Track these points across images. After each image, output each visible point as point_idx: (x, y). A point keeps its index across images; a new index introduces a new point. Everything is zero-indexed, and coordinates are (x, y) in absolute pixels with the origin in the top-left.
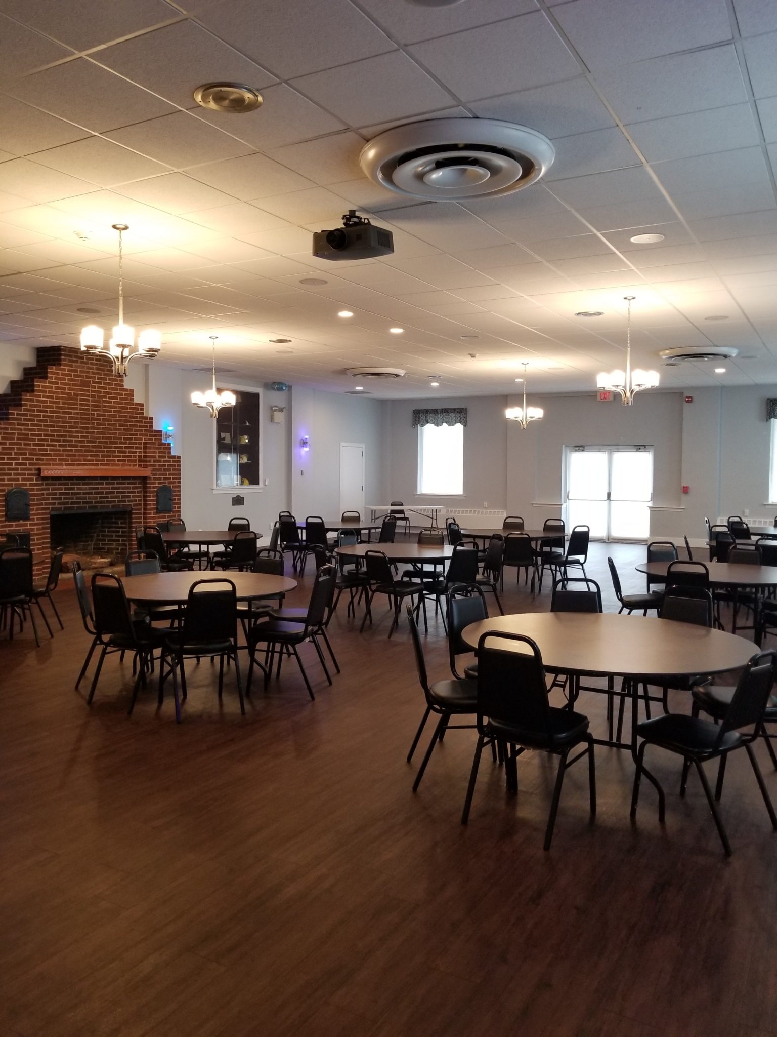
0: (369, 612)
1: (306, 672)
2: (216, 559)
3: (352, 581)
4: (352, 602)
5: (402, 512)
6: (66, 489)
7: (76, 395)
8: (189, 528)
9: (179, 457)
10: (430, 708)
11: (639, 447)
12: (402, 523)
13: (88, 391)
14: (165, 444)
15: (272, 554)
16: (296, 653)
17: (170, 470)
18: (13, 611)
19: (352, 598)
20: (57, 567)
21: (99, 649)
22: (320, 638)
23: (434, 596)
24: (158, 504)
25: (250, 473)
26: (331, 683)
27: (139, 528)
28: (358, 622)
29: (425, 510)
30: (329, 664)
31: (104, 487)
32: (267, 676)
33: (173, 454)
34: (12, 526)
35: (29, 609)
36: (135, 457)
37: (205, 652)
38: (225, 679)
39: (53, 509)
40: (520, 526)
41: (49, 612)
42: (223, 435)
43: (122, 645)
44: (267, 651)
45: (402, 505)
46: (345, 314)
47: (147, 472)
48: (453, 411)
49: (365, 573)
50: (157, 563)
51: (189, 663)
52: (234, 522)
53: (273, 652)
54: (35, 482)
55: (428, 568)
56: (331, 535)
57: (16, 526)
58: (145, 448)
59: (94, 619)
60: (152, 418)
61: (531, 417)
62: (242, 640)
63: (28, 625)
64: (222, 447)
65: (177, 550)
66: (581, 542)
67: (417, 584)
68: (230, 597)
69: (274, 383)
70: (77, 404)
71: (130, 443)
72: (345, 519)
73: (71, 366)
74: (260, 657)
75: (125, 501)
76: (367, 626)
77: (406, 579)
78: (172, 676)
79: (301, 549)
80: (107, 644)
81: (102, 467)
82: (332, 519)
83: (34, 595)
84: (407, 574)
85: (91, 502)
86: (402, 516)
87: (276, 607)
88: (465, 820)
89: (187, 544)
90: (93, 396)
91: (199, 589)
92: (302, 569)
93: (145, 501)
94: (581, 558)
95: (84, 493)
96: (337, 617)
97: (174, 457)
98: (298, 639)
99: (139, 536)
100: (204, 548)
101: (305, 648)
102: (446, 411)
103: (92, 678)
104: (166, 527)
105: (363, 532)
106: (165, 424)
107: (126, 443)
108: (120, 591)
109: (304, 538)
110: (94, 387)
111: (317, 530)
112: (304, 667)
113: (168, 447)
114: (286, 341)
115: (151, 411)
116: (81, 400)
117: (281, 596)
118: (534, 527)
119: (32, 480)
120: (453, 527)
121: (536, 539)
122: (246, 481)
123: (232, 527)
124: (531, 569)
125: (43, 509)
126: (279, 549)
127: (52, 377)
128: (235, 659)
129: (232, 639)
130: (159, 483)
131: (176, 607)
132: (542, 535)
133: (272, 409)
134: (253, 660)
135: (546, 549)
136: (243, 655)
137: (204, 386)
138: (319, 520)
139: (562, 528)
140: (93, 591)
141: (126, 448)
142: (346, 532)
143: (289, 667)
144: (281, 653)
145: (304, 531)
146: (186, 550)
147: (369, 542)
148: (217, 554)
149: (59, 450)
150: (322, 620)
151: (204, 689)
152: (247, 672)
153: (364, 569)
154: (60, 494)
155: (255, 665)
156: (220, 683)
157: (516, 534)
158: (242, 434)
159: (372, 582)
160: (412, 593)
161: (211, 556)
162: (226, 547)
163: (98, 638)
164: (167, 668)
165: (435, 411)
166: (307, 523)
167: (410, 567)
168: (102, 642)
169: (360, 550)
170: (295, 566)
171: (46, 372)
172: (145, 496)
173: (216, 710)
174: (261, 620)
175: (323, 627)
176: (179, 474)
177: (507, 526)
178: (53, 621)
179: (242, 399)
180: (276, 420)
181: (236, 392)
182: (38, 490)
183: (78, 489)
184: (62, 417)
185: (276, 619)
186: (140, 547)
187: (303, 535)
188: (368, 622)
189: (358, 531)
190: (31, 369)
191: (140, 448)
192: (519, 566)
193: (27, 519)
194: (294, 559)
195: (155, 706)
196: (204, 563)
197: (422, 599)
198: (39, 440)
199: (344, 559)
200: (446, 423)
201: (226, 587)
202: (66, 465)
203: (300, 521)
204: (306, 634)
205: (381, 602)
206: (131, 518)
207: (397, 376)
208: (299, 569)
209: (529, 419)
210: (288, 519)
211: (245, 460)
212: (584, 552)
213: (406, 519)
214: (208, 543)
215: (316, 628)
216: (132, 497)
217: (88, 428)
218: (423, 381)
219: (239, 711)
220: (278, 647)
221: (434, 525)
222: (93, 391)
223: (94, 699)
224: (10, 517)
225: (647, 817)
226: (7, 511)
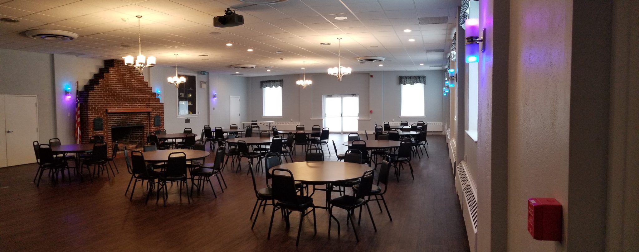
0: (239, 165)
1: (214, 188)
2: (179, 145)
3: (232, 153)
4: (233, 161)
5: (256, 124)
6: (118, 117)
7: (121, 79)
8: (167, 132)
9: (163, 104)
10: (258, 199)
11: (353, 95)
12: (257, 129)
13: (125, 77)
14: (157, 98)
15: (201, 142)
16: (209, 180)
17: (159, 109)
18: (99, 166)
19: (233, 159)
20: (116, 149)
21: (134, 180)
22: (219, 175)
23: (264, 158)
24: (155, 123)
25: (192, 109)
26: (223, 192)
27: (147, 133)
28: (235, 169)
29: (266, 123)
30: (223, 185)
31: (133, 116)
32: (199, 190)
33: (160, 102)
34: (96, 133)
35: (106, 165)
36: (145, 104)
37: (174, 180)
38: (182, 191)
39: (112, 126)
40: (303, 129)
41: (113, 166)
42: (181, 94)
43: (143, 178)
44: (199, 180)
45: (256, 121)
46: (229, 45)
47: (150, 110)
48: (277, 81)
49: (238, 150)
50: (156, 147)
51: (169, 184)
52: (186, 130)
53: (201, 180)
54: (105, 115)
55: (263, 147)
56: (225, 134)
57: (98, 133)
58: (149, 100)
59: (132, 168)
60: (151, 88)
61: (307, 84)
62: (189, 175)
63: (105, 172)
64: (181, 99)
65: (163, 142)
66: (326, 134)
67: (259, 153)
68: (184, 159)
69: (202, 71)
70: (121, 83)
71: (143, 98)
72: (231, 128)
73: (118, 67)
74: (196, 182)
75: (141, 122)
76: (238, 170)
77: (255, 152)
78: (162, 189)
79: (213, 140)
80: (137, 178)
81: (132, 108)
82: (226, 128)
83: (107, 160)
84: (255, 149)
85: (128, 123)
86: (256, 126)
87: (202, 163)
88: (269, 238)
89: (167, 139)
90: (128, 79)
91: (172, 156)
92: (214, 148)
93: (150, 121)
94: (326, 141)
95: (125, 119)
96: (227, 167)
97: (161, 103)
98: (210, 175)
99: (148, 136)
100: (174, 140)
101: (213, 178)
102: (274, 81)
103: (131, 191)
104: (158, 132)
105: (239, 133)
106: (157, 90)
107: (141, 98)
108: (142, 157)
109: (214, 136)
110: (128, 76)
111: (219, 132)
112: (213, 186)
114: (206, 55)
115: (151, 85)
116: (123, 81)
117: (204, 158)
118: (308, 129)
119: (104, 114)
120: (275, 130)
121: (308, 134)
122: (191, 113)
123: (185, 132)
124: (307, 146)
125: (109, 126)
126: (204, 141)
127: (111, 72)
128: (186, 183)
129: (185, 175)
130: (155, 114)
131: (163, 163)
132: (312, 132)
133: (201, 83)
134: (193, 183)
135: (313, 138)
136: (189, 181)
137: (173, 75)
138: (220, 129)
139: (319, 129)
140: (132, 158)
141: (141, 100)
142: (231, 133)
143: (207, 186)
144: (204, 180)
145: (214, 133)
146: (166, 141)
147: (241, 137)
148: (179, 143)
149: (114, 102)
150: (219, 167)
151: (174, 195)
152: (191, 188)
153: (238, 148)
154: (115, 119)
155: (194, 185)
156: (181, 192)
157: (302, 132)
158: (189, 93)
159: (241, 153)
160: (257, 157)
161: (177, 144)
162: (183, 140)
163: (134, 175)
164: (160, 186)
165: (270, 81)
166: (215, 130)
167: (255, 147)
168: (135, 177)
169: (236, 140)
170: (211, 147)
171: (109, 70)
172: (149, 120)
173: (179, 202)
174: (196, 168)
175: (221, 171)
176: (163, 110)
177: (298, 129)
178: (115, 170)
179: (188, 78)
180: (203, 87)
181: (185, 76)
182: (106, 118)
183: (123, 117)
184: (115, 88)
185: (202, 168)
186: (148, 140)
187: (214, 135)
188: (239, 169)
189: (236, 133)
190: (102, 69)
191: (147, 100)
192: (302, 145)
193: (102, 130)
194: (211, 144)
195: (156, 201)
196: (174, 147)
197: (260, 159)
198: (106, 98)
199: (230, 144)
200: (275, 86)
201: (183, 155)
202: (118, 108)
203: (213, 128)
204: (213, 173)
205: (245, 161)
206: (144, 129)
207: (252, 68)
208: (212, 148)
209: (306, 85)
210: (208, 128)
211: (190, 104)
212: (327, 138)
213: (258, 127)
214: (176, 138)
215: (217, 171)
216: (144, 120)
217: (126, 92)
218: (264, 69)
219: (188, 202)
220: (203, 178)
221: (270, 129)
222: (127, 77)
223: (133, 199)
224: (95, 129)
225: (334, 233)
226: (94, 127)
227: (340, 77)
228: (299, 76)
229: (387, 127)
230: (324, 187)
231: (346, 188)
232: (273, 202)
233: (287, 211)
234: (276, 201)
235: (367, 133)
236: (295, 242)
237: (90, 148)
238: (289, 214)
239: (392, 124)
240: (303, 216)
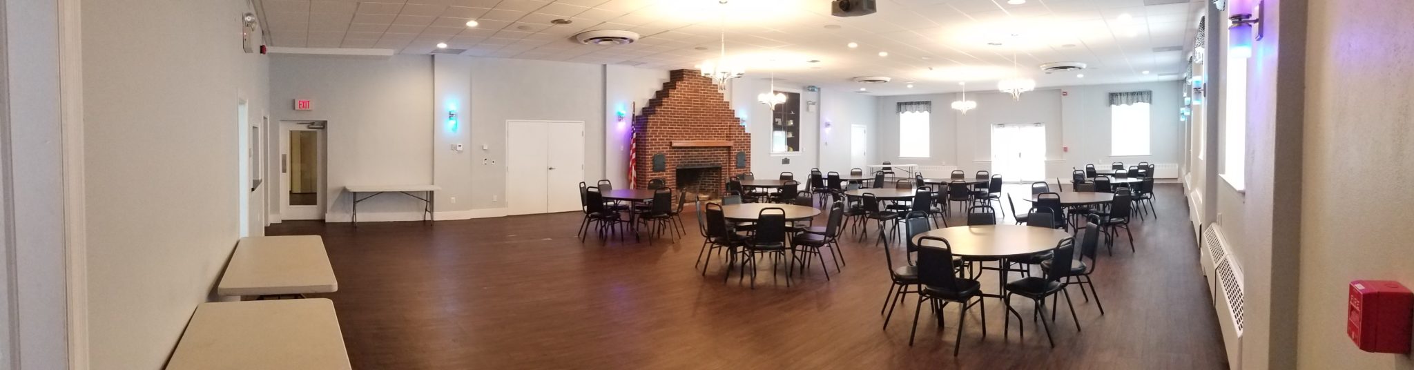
0: (865, 230)
1: (825, 264)
2: (772, 197)
3: (855, 211)
4: (854, 225)
5: (890, 168)
6: (685, 154)
7: (691, 98)
8: (756, 178)
9: (750, 134)
10: (895, 282)
11: (1037, 124)
12: (891, 175)
13: (698, 95)
14: (741, 126)
15: (806, 194)
16: (819, 253)
17: (744, 142)
18: (660, 223)
19: (855, 222)
20: (683, 200)
21: (708, 246)
22: (833, 245)
23: (904, 220)
24: (737, 163)
25: (793, 144)
26: (839, 271)
27: (726, 178)
28: (858, 236)
29: (905, 167)
30: (839, 261)
31: (706, 153)
32: (802, 266)
33: (746, 132)
34: (655, 175)
35: (669, 222)
36: (724, 134)
37: (767, 249)
38: (778, 267)
39: (678, 165)
40: (962, 176)
41: (678, 224)
42: (777, 120)
43: (721, 243)
44: (802, 251)
45: (890, 164)
46: (853, 45)
47: (731, 144)
48: (923, 103)
49: (862, 207)
50: (740, 199)
51: (758, 255)
52: (784, 174)
53: (806, 251)
54: (668, 150)
55: (901, 203)
56: (843, 184)
57: (659, 175)
58: (730, 129)
59: (706, 228)
60: (734, 111)
62: (788, 245)
63: (667, 231)
64: (776, 127)
65: (748, 191)
66: (996, 185)
67: (894, 213)
68: (782, 219)
69: (809, 87)
70: (692, 103)
71: (722, 126)
72: (852, 174)
73: (689, 81)
74: (798, 254)
75: (717, 161)
76: (863, 239)
77: (888, 210)
78: (748, 262)
79: (825, 192)
80: (713, 243)
81: (705, 141)
82: (844, 174)
83: (671, 214)
84: (889, 207)
85: (698, 162)
86: (890, 171)
87: (808, 226)
88: (911, 343)
89: (754, 187)
90: (701, 98)
91: (765, 213)
92: (825, 204)
93: (730, 161)
94: (997, 194)
95: (695, 157)
96: (845, 233)
97: (747, 134)
98: (820, 244)
99: (727, 182)
100: (765, 190)
101: (824, 249)
102: (918, 103)
103: (705, 263)
104: (743, 177)
105: (863, 181)
106: (741, 113)
107: (718, 126)
108: (721, 213)
109: (827, 185)
110: (701, 93)
111: (834, 180)
112: (824, 262)
113: (743, 128)
114: (817, 61)
115: (732, 107)
116: (694, 101)
117: (811, 219)
118: (970, 177)
119: (667, 148)
120: (919, 178)
121: (970, 184)
122: (791, 149)
123: (782, 178)
124: (968, 202)
125: (674, 165)
126: (811, 191)
127: (678, 88)
128: (784, 255)
129: (782, 243)
130: (738, 150)
131: (751, 223)
132: (975, 181)
133: (808, 103)
134: (794, 256)
135: (977, 190)
136: (788, 252)
137: (767, 90)
138: (836, 174)
139: (987, 177)
140: (707, 213)
141: (719, 129)
142: (852, 182)
143: (815, 262)
144: (811, 252)
145: (827, 181)
146: (754, 191)
147: (867, 188)
148: (772, 194)
149: (682, 131)
150: (834, 234)
151: (766, 272)
152: (791, 263)
153: (862, 204)
154: (682, 157)
155: (795, 259)
156: (775, 269)
157: (960, 181)
158: (789, 119)
159: (867, 212)
160: (892, 218)
161: (769, 195)
162: (778, 190)
163: (709, 237)
164: (746, 258)
165: (911, 103)
166: (829, 176)
167: (889, 203)
168: (711, 242)
169: (860, 193)
170: (821, 203)
171: (675, 85)
172: (729, 158)
173: (773, 284)
174: (799, 233)
175: (836, 238)
176: (750, 145)
177: (953, 176)
178: (680, 229)
179: (789, 97)
180: (810, 110)
181: (785, 93)
182: (670, 154)
183: (691, 154)
184: (683, 111)
185: (808, 232)
186: (727, 189)
187: (826, 183)
188: (864, 236)
189: (860, 181)
190: (668, 83)
191: (727, 129)
192: (961, 201)
193: (664, 171)
194: (821, 198)
195: (739, 279)
196: (765, 199)
197: (897, 222)
198: (671, 126)
199: (851, 198)
200: (919, 111)
201: (780, 212)
202: (686, 140)
203: (824, 175)
204: (825, 242)
205: (873, 225)
206: (721, 171)
207: (885, 81)
208: (823, 204)
209: (967, 109)
210: (817, 173)
211: (790, 135)
212: (999, 190)
213: (892, 173)
214: (768, 187)
215: (831, 239)
216: (722, 158)
217: (697, 118)
218: (903, 84)
219: (786, 285)
220: (809, 248)
221: (911, 177)
222: (701, 96)
223: (706, 273)
224: (655, 170)
225: (1014, 334)
226: (654, 166)
227: (1016, 94)
228: (955, 95)
229: (1092, 172)
230: (996, 264)
231: (1031, 266)
232: (919, 288)
233: (941, 302)
234: (924, 287)
235: (1061, 183)
236: (953, 349)
237: (648, 197)
238: (943, 306)
239: (1098, 169)
240: (964, 309)
